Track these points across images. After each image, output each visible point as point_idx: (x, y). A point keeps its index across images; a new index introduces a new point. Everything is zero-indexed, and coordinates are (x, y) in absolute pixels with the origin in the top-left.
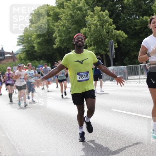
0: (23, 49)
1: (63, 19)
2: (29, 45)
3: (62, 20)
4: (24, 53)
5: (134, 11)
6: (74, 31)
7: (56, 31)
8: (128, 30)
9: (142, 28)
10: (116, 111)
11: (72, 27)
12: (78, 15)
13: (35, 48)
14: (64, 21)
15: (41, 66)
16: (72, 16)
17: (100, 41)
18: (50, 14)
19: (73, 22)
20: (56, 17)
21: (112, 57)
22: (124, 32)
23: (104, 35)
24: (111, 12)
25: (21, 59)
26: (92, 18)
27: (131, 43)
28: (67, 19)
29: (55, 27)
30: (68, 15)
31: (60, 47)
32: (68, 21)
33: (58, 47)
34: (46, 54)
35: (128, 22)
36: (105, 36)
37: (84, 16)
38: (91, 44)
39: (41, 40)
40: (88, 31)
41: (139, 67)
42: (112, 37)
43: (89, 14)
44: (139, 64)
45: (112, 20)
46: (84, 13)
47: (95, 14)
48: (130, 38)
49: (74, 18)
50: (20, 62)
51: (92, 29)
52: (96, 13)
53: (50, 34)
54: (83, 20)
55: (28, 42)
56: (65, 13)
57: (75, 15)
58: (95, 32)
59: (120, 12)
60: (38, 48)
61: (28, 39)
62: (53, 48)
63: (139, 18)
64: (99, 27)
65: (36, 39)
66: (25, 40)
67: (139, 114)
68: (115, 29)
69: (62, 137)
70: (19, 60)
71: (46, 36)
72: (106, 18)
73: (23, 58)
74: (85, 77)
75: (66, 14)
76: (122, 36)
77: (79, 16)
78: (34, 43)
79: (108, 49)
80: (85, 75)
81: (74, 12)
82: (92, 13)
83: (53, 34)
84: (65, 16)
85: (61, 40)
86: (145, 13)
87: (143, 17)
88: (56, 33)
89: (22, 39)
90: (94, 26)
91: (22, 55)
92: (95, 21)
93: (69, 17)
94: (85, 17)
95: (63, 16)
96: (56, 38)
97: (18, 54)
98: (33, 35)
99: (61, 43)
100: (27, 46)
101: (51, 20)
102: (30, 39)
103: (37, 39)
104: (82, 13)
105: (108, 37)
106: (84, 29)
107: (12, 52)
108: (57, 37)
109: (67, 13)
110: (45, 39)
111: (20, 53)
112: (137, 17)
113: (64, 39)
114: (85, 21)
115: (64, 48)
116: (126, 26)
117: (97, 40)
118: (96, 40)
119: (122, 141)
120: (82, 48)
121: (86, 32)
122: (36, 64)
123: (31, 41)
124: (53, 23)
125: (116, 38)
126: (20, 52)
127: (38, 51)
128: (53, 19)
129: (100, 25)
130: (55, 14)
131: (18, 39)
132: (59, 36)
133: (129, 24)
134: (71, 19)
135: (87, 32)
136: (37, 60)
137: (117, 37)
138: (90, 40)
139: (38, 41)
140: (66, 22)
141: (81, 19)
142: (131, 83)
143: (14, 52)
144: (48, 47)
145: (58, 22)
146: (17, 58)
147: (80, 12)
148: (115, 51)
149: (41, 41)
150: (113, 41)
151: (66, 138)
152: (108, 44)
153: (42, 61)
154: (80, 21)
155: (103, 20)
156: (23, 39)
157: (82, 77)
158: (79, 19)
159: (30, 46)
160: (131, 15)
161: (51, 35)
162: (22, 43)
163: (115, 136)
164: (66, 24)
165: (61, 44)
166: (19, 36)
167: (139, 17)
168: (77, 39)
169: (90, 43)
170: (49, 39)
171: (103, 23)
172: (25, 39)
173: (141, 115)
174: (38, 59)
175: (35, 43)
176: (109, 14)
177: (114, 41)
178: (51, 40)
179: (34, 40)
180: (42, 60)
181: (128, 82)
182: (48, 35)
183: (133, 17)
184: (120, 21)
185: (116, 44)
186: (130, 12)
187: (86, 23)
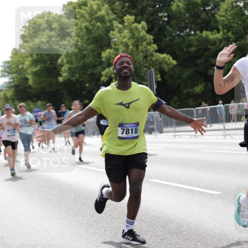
0: (10, 83)
2: (19, 77)
4: (12, 90)
5: (188, 23)
6: (90, 54)
7: (63, 55)
8: (178, 53)
9: (200, 49)
10: (157, 183)
11: (88, 48)
12: (98, 29)
13: (29, 81)
15: (38, 110)
16: (89, 31)
19: (90, 40)
22: (171, 56)
23: (138, 61)
24: (150, 25)
25: (6, 99)
26: (120, 33)
27: (183, 74)
28: (80, 35)
30: (81, 29)
31: (69, 79)
32: (82, 39)
33: (66, 79)
34: (47, 90)
35: (177, 40)
36: (140, 62)
37: (108, 30)
39: (38, 68)
40: (113, 54)
41: (195, 111)
42: (152, 63)
43: (117, 27)
44: (194, 108)
45: (152, 37)
46: (107, 26)
47: (125, 28)
48: (181, 66)
49: (91, 34)
51: (121, 51)
52: (127, 26)
53: (53, 59)
54: (106, 37)
55: (19, 71)
57: (93, 28)
59: (165, 24)
60: (34, 81)
61: (17, 67)
62: (58, 81)
63: (195, 34)
64: (132, 49)
65: (31, 67)
66: (14, 68)
67: (194, 186)
68: (157, 51)
69: (71, 223)
70: (3, 101)
71: (46, 62)
72: (141, 34)
73: (9, 98)
74: (132, 133)
75: (79, 26)
76: (168, 62)
77: (100, 30)
78: (27, 73)
80: (132, 130)
81: (91, 25)
82: (121, 26)
83: (58, 59)
84: (77, 30)
85: (70, 69)
86: (204, 27)
87: (201, 32)
88: (62, 57)
89: (8, 67)
90: (123, 46)
91: (8, 93)
92: (124, 38)
93: (84, 32)
94: (109, 32)
96: (63, 66)
97: (1, 90)
98: (26, 61)
99: (70, 73)
100: (16, 78)
102: (20, 67)
103: (33, 67)
104: (105, 25)
105: (146, 65)
106: (108, 51)
108: (64, 64)
109: (81, 25)
110: (44, 67)
111: (6, 89)
113: (76, 67)
114: (109, 39)
115: (76, 81)
116: (175, 46)
119: (166, 230)
120: (129, 80)
121: (110, 56)
122: (30, 107)
123: (22, 71)
125: (158, 66)
126: (5, 87)
127: (34, 86)
129: (132, 45)
131: (2, 66)
132: (67, 62)
133: (179, 43)
134: (86, 36)
135: (113, 56)
136: (32, 101)
137: (160, 63)
139: (34, 70)
140: (80, 40)
141: (103, 35)
142: (181, 137)
144: (51, 79)
147: (101, 24)
148: (157, 86)
149: (38, 70)
150: (153, 70)
151: (77, 226)
152: (145, 75)
153: (39, 103)
154: (101, 38)
155: (137, 37)
156: (10, 66)
157: (128, 132)
158: (99, 35)
159: (21, 79)
160: (182, 29)
161: (55, 61)
162: (8, 73)
163: (155, 221)
164: (79, 43)
165: (71, 75)
166: (4, 62)
167: (195, 32)
170: (51, 67)
171: (138, 42)
172: (13, 66)
173: (197, 189)
174: (34, 99)
175: (29, 74)
176: (148, 27)
177: (155, 71)
178: (55, 68)
179: (28, 69)
180: (41, 100)
181: (177, 137)
182: (49, 61)
183: (186, 32)
184: (164, 39)
185: (159, 76)
186: (180, 24)
187: (110, 42)
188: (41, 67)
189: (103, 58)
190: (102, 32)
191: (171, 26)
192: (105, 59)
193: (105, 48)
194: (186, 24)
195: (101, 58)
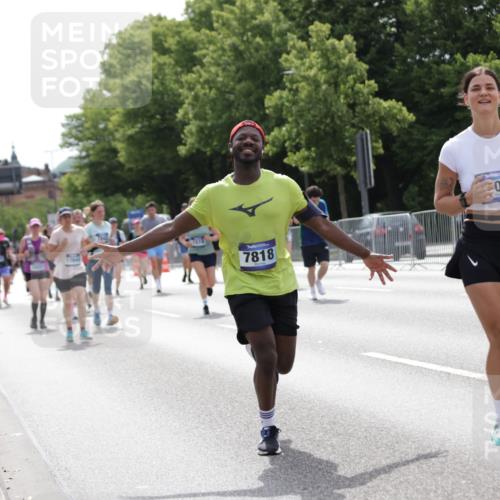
0: (80, 158)
1: (210, 63)
2: (98, 147)
3: (207, 64)
4: (85, 172)
5: (436, 38)
6: (243, 99)
7: (187, 101)
8: (418, 97)
10: (377, 359)
11: (238, 87)
12: (257, 50)
13: (119, 155)
14: (213, 68)
15: (138, 212)
16: (238, 54)
17: (326, 134)
18: (166, 45)
19: (240, 73)
20: (188, 57)
21: (366, 184)
22: (404, 105)
23: (340, 114)
24: (362, 41)
25: (73, 191)
26: (302, 59)
27: (427, 141)
28: (221, 62)
29: (182, 87)
30: (224, 50)
31: (198, 150)
32: (224, 70)
33: (194, 151)
34: (156, 173)
35: (416, 71)
36: (343, 115)
37: (278, 51)
38: (298, 143)
39: (137, 130)
40: (288, 101)
42: (365, 119)
43: (294, 47)
45: (365, 66)
46: (275, 44)
47: (312, 48)
48: (423, 124)
49: (243, 59)
50: (71, 199)
51: (303, 95)
52: (315, 44)
53: (167, 111)
54: (272, 66)
55: (97, 136)
56: (215, 44)
57: (248, 49)
58: (310, 103)
59: (392, 39)
60: (130, 155)
61: (95, 127)
62: (178, 155)
63: (453, 60)
64: (327, 89)
65: (123, 127)
66: (88, 129)
67: (452, 366)
68: (377, 94)
69: (205, 439)
70: (66, 194)
71: (153, 117)
73: (80, 188)
74: (264, 259)
75: (219, 45)
76: (398, 117)
77: (260, 52)
78: (115, 139)
79: (354, 159)
81: (243, 41)
82: (303, 44)
83: (177, 111)
84: (214, 51)
85: (201, 130)
86: (470, 45)
87: (465, 56)
88: (185, 106)
89: (76, 127)
90: (309, 84)
91: (77, 179)
92: (311, 68)
93: (229, 57)
94: (280, 57)
95: (208, 53)
96: (186, 124)
97: (64, 174)
98: (114, 114)
99: (201, 139)
100: (93, 148)
101: (170, 64)
102: (101, 126)
103: (126, 127)
104: (270, 43)
105: (353, 121)
106: (277, 94)
107: (47, 166)
108: (189, 120)
109: (223, 43)
110: (150, 126)
111: (72, 170)
112: (447, 57)
113: (212, 126)
114: (280, 70)
115: (212, 155)
116: (412, 85)
117: (318, 129)
118: (315, 131)
119: (397, 454)
121: (283, 105)
122: (122, 206)
123: (106, 133)
124: (176, 74)
125: (377, 124)
126: (71, 167)
127: (128, 166)
128: (177, 63)
129: (326, 82)
130: (184, 47)
131: (63, 125)
132: (196, 117)
133: (420, 77)
134: (234, 64)
135: (287, 104)
136: (125, 195)
137: (382, 119)
138: (295, 130)
139: (131, 132)
140: (220, 73)
141: (268, 62)
142: (426, 268)
143: (52, 168)
144: (163, 151)
145: (193, 72)
146: (60, 186)
147: (263, 40)
148: (375, 164)
149: (137, 133)
150: (368, 132)
151: (217, 445)
152: (354, 141)
153: (140, 198)
154: (263, 68)
155: (337, 66)
156: (82, 125)
157: (255, 258)
158: (259, 63)
159: (103, 150)
160: (426, 50)
161: (171, 114)
162: (77, 138)
163: (375, 437)
164: (220, 79)
165: (202, 143)
166: (68, 117)
167: (452, 55)
168: (240, 139)
169: (294, 140)
170: (162, 126)
171: (338, 77)
172: (87, 125)
173: (459, 372)
174: (130, 190)
175: (119, 140)
176: (357, 47)
177: (371, 134)
178: (171, 129)
179: (117, 130)
180: (142, 192)
181: (417, 266)
182: (159, 114)
183: (434, 56)
184: (391, 70)
185: (380, 144)
186: (423, 40)
187: (282, 77)
188: (142, 127)
189: (268, 108)
190: (264, 57)
191: (403, 45)
192: (271, 110)
193: (272, 88)
194: (434, 39)
195: (264, 108)
